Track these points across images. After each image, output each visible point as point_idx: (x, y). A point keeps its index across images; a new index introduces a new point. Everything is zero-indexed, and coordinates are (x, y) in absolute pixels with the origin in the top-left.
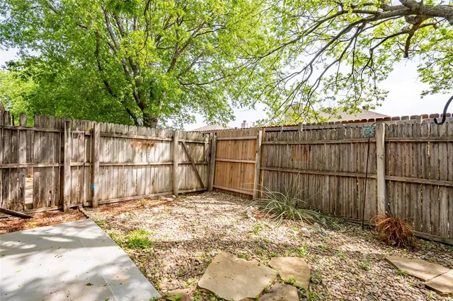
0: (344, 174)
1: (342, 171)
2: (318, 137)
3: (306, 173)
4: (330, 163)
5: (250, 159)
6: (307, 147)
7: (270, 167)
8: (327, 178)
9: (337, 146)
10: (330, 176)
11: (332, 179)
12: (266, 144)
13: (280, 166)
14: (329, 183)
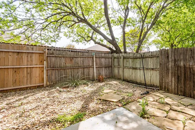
0: (86, 67)
1: (84, 66)
2: (76, 55)
3: (72, 68)
4: (81, 64)
5: (36, 65)
6: (72, 58)
7: (53, 68)
8: (80, 69)
9: (83, 58)
10: (81, 68)
11: (82, 69)
12: (49, 56)
13: (59, 67)
14: (81, 70)
